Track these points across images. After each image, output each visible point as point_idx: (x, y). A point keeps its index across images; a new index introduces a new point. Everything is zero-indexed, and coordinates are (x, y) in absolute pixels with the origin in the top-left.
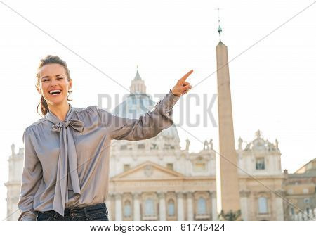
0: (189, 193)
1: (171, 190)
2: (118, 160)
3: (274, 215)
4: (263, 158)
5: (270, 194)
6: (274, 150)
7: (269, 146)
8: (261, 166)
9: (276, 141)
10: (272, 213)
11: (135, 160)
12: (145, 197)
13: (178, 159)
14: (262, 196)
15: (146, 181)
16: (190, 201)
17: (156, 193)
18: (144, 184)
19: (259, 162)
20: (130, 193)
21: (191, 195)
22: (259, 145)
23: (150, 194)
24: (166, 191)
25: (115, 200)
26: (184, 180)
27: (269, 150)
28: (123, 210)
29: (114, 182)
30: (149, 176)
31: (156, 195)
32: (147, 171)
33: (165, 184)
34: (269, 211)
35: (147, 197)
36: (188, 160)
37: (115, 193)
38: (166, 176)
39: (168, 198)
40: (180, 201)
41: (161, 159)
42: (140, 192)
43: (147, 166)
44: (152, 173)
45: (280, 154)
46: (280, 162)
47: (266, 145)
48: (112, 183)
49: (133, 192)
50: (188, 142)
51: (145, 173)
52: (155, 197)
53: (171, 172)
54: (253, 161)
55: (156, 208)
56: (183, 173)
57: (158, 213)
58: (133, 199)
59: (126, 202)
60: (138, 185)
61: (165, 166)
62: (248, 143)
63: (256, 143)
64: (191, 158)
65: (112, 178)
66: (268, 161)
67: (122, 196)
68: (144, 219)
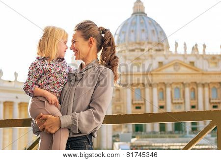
0: (206, 83)
1: (193, 81)
2: (155, 59)
11: (167, 59)
12: (174, 86)
13: (198, 59)
15: (175, 74)
16: (207, 89)
17: (183, 83)
18: (174, 76)
20: (164, 83)
21: (207, 85)
23: (177, 83)
24: (190, 82)
25: (152, 88)
26: (203, 74)
28: (158, 95)
29: (152, 74)
30: (177, 71)
31: (182, 85)
32: (176, 67)
33: (189, 76)
36: (205, 59)
37: (153, 83)
38: (190, 71)
39: (191, 87)
40: (200, 90)
41: (186, 59)
42: (171, 82)
43: (176, 63)
44: (179, 69)
48: (150, 76)
49: (166, 82)
50: (205, 46)
51: (175, 69)
52: (182, 86)
53: (193, 67)
55: (182, 94)
56: (201, 68)
57: (184, 98)
58: (166, 87)
59: (160, 89)
60: (170, 77)
61: (189, 63)
64: (207, 57)
65: (150, 72)
67: (158, 85)
68: (174, 101)
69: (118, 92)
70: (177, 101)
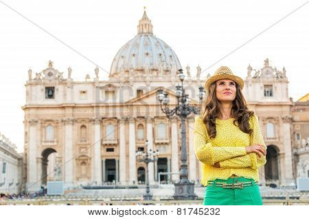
2: (132, 86)
3: (281, 140)
4: (272, 86)
5: (278, 120)
6: (281, 77)
7: (277, 74)
8: (269, 93)
9: (284, 69)
10: (279, 138)
11: (148, 86)
12: (157, 121)
14: (270, 122)
18: (156, 109)
19: (267, 90)
20: (143, 117)
22: (267, 73)
23: (162, 118)
25: (128, 123)
26: (195, 105)
27: (277, 77)
28: (136, 133)
29: (127, 106)
34: (277, 136)
35: (159, 121)
37: (129, 117)
39: (180, 123)
40: (192, 125)
41: (174, 85)
42: (153, 117)
45: (287, 82)
46: (287, 89)
47: (275, 73)
48: (126, 108)
49: (146, 116)
52: (167, 121)
54: (261, 88)
55: (168, 132)
56: (195, 98)
57: (170, 137)
58: (146, 123)
59: (139, 125)
60: (151, 110)
62: (257, 71)
63: (265, 70)
65: (126, 103)
66: (276, 88)
67: (135, 120)
68: (156, 141)
69: (83, 130)
70: (160, 141)
